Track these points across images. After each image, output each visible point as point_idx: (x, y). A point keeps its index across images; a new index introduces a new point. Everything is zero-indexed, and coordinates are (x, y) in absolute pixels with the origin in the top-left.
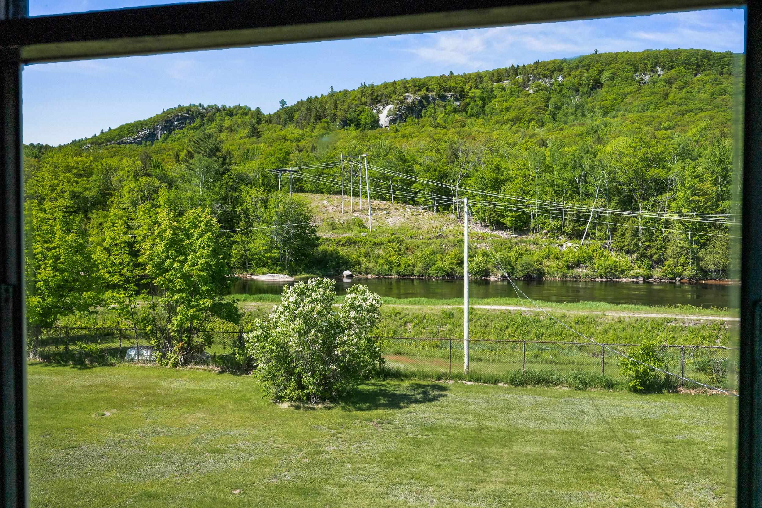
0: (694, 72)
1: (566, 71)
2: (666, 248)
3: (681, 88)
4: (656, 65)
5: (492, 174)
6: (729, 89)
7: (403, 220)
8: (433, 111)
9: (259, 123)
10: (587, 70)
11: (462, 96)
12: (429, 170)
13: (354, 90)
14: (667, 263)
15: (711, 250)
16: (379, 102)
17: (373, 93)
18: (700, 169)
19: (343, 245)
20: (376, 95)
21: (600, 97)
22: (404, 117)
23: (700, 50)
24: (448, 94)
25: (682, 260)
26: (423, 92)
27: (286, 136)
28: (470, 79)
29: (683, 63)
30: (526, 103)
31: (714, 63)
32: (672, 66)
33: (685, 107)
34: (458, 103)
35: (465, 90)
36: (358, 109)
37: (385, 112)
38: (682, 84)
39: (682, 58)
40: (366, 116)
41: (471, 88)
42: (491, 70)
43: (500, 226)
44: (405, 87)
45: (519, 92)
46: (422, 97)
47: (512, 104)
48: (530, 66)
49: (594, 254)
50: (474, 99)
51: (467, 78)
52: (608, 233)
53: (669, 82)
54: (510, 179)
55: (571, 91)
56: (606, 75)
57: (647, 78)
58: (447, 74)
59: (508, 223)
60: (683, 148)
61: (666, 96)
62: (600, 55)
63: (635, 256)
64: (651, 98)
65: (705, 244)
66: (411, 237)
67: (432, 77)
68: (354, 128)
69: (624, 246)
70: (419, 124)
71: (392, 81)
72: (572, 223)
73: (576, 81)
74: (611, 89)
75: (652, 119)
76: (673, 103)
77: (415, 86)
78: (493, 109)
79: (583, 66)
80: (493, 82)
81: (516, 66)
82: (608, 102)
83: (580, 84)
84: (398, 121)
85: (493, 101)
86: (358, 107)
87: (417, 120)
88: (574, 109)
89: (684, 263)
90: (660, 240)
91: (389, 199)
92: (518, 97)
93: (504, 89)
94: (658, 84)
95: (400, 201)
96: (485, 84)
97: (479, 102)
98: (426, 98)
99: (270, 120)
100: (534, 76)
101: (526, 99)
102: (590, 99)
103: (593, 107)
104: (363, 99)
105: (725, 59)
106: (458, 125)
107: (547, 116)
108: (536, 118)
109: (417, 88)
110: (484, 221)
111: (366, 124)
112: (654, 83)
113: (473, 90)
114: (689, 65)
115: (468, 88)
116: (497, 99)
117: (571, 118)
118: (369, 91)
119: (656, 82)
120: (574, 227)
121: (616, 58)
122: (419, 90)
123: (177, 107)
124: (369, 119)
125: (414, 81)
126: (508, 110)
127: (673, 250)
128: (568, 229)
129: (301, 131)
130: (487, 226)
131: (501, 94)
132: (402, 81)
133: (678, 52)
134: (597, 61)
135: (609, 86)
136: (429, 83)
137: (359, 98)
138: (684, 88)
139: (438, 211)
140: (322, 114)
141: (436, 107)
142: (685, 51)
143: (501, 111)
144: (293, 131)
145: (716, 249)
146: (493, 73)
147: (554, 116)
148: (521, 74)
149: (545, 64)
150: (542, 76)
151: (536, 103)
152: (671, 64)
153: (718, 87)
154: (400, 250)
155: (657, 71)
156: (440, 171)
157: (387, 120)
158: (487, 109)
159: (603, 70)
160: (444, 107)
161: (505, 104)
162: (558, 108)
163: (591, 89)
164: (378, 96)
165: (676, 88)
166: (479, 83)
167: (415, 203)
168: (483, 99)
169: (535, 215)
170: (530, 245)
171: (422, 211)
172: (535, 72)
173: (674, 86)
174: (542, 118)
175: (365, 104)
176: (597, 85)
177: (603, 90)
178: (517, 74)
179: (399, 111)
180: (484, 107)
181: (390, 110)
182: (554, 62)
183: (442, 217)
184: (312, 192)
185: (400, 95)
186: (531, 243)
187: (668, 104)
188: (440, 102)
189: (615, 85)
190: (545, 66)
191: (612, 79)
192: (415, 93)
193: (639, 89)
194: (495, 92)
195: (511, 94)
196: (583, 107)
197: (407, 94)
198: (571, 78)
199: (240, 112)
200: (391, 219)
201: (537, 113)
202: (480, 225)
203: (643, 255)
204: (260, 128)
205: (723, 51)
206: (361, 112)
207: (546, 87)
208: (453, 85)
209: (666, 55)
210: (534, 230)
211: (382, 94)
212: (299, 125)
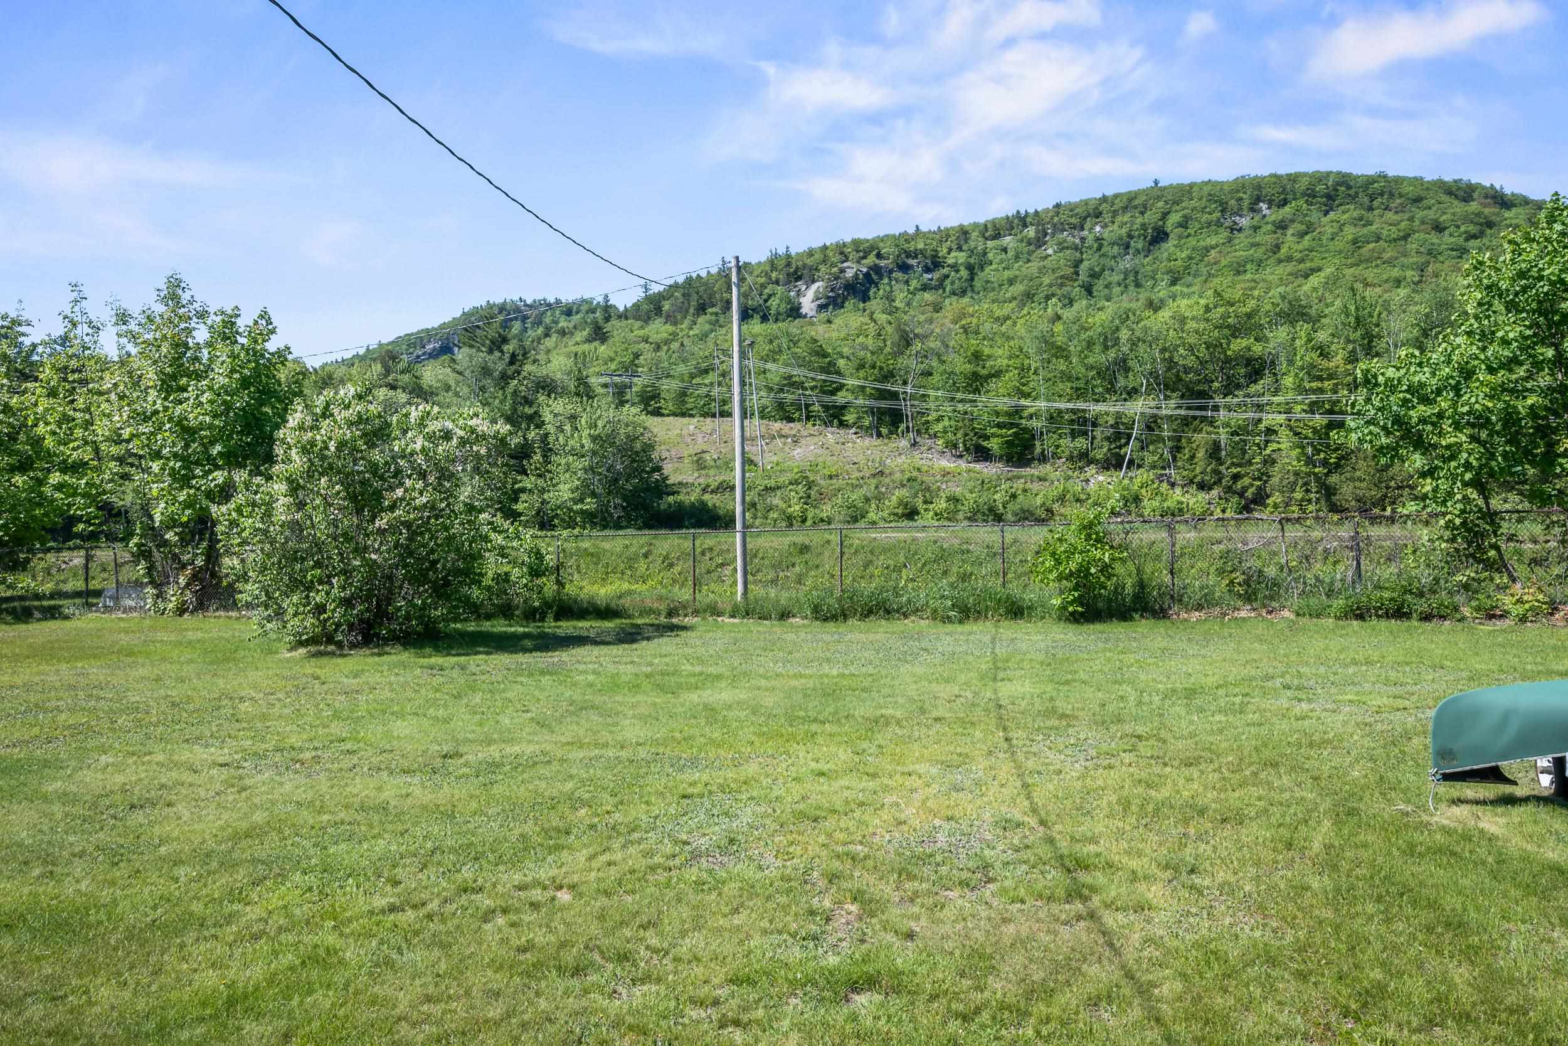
0: (1324, 208)
1: (1107, 217)
2: (1269, 477)
3: (1302, 235)
4: (1258, 199)
5: (968, 366)
6: (1385, 232)
7: (819, 451)
8: (888, 288)
9: (607, 319)
10: (1142, 213)
11: (935, 263)
12: (861, 366)
13: (760, 263)
14: (1270, 501)
15: (1348, 475)
16: (799, 278)
17: (789, 265)
18: (1322, 336)
19: (712, 492)
20: (794, 266)
21: (1165, 255)
22: (839, 300)
23: (1331, 172)
24: (913, 262)
25: (1298, 495)
26: (871, 260)
27: (648, 337)
28: (948, 236)
29: (1304, 194)
30: (1042, 271)
31: (1357, 193)
32: (1285, 199)
33: (1308, 265)
34: (930, 276)
35: (940, 254)
36: (766, 291)
37: (810, 294)
38: (1304, 227)
39: (1302, 185)
40: (778, 301)
41: (950, 250)
42: (982, 220)
43: (982, 454)
44: (841, 253)
45: (1030, 253)
46: (870, 268)
47: (1017, 273)
48: (1047, 211)
49: (1143, 491)
50: (955, 267)
51: (943, 235)
52: (1167, 455)
53: (1282, 226)
54: (997, 374)
55: (1116, 248)
56: (1174, 218)
57: (1244, 222)
58: (911, 231)
59: (996, 447)
60: (1290, 302)
61: (1277, 247)
62: (1164, 188)
63: (1215, 493)
64: (1251, 252)
65: (1338, 466)
66: (831, 477)
67: (887, 236)
68: (759, 321)
69: (1195, 477)
70: (864, 310)
71: (821, 244)
72: (1106, 444)
73: (1124, 231)
74: (1183, 241)
75: (1253, 284)
76: (1289, 259)
77: (857, 251)
78: (988, 282)
79: (1136, 207)
80: (987, 239)
81: (1023, 212)
82: (1179, 263)
83: (1130, 237)
84: (831, 307)
85: (988, 269)
86: (766, 288)
87: (861, 305)
88: (1122, 276)
89: (1302, 500)
90: (1257, 463)
91: (799, 420)
92: (1029, 261)
93: (1005, 250)
94: (1263, 230)
95: (818, 422)
96: (972, 244)
97: (964, 273)
98: (876, 269)
99: (624, 316)
100: (1054, 225)
101: (1042, 263)
102: (1147, 259)
103: (1155, 272)
104: (774, 275)
105: (1376, 185)
106: (930, 308)
107: (1078, 289)
108: (1058, 292)
109: (861, 254)
110: (955, 446)
111: (779, 314)
112: (1256, 228)
113: (953, 254)
114: (1314, 197)
115: (945, 251)
116: (994, 267)
117: (1117, 290)
118: (783, 263)
119: (1260, 227)
120: (1109, 450)
121: (1190, 192)
122: (864, 257)
123: (484, 304)
124: (783, 306)
125: (856, 243)
126: (1011, 282)
127: (1281, 480)
128: (1099, 454)
129: (670, 328)
130: (961, 456)
131: (1000, 257)
132: (837, 244)
133: (1293, 178)
134: (1159, 198)
135: (1180, 237)
136: (881, 245)
137: (766, 274)
138: (1306, 233)
139: (879, 435)
140: (707, 301)
141: (893, 283)
142: (1305, 174)
143: (1000, 285)
144: (659, 329)
145: (1358, 473)
146: (986, 226)
147: (1089, 290)
148: (1032, 224)
149: (1072, 207)
150: (1067, 227)
151: (1058, 268)
152: (1282, 197)
153: (1365, 230)
154: (809, 497)
155: (1260, 210)
156: (881, 368)
157: (814, 306)
158: (978, 284)
159: (1169, 213)
160: (907, 282)
161: (1007, 274)
162: (1095, 275)
163: (1151, 244)
164: (797, 268)
165: (1293, 235)
166: (962, 242)
167: (842, 424)
168: (970, 268)
169: (1042, 433)
170: (1032, 482)
171: (854, 436)
172: (1056, 219)
173: (1290, 232)
174: (1068, 293)
175: (777, 283)
176: (1159, 236)
177: (1169, 246)
178: (1025, 226)
179: (832, 290)
180: (972, 279)
181: (817, 291)
182: (1086, 203)
183: (886, 445)
184: (675, 415)
185: (833, 265)
186: (1035, 478)
187: (1280, 261)
188: (899, 275)
189: (1189, 236)
190: (1071, 210)
191: (1183, 225)
192: (858, 262)
193: (1230, 240)
194: (990, 256)
195: (1017, 258)
196: (1137, 273)
197: (845, 265)
198: (1115, 227)
199: (584, 308)
200: (799, 450)
201: (1062, 285)
202: (949, 454)
203: (1229, 490)
204: (608, 327)
205: (1371, 172)
206: (770, 296)
207: (1074, 243)
208: (921, 246)
209: (1275, 183)
210: (1043, 459)
211: (804, 266)
212: (670, 319)
